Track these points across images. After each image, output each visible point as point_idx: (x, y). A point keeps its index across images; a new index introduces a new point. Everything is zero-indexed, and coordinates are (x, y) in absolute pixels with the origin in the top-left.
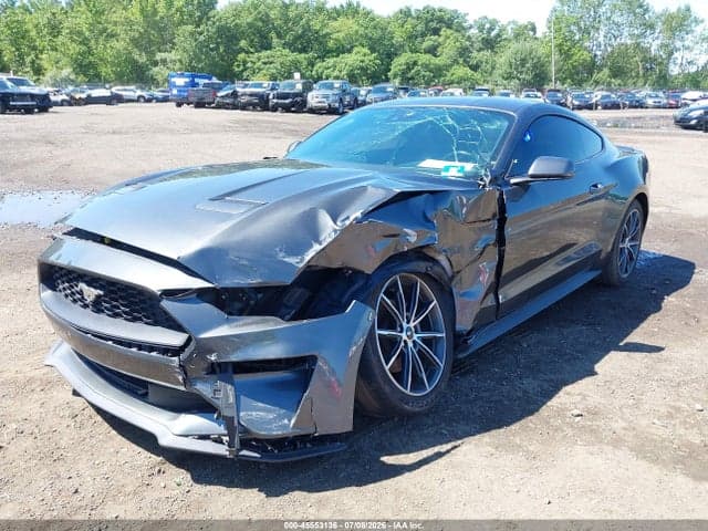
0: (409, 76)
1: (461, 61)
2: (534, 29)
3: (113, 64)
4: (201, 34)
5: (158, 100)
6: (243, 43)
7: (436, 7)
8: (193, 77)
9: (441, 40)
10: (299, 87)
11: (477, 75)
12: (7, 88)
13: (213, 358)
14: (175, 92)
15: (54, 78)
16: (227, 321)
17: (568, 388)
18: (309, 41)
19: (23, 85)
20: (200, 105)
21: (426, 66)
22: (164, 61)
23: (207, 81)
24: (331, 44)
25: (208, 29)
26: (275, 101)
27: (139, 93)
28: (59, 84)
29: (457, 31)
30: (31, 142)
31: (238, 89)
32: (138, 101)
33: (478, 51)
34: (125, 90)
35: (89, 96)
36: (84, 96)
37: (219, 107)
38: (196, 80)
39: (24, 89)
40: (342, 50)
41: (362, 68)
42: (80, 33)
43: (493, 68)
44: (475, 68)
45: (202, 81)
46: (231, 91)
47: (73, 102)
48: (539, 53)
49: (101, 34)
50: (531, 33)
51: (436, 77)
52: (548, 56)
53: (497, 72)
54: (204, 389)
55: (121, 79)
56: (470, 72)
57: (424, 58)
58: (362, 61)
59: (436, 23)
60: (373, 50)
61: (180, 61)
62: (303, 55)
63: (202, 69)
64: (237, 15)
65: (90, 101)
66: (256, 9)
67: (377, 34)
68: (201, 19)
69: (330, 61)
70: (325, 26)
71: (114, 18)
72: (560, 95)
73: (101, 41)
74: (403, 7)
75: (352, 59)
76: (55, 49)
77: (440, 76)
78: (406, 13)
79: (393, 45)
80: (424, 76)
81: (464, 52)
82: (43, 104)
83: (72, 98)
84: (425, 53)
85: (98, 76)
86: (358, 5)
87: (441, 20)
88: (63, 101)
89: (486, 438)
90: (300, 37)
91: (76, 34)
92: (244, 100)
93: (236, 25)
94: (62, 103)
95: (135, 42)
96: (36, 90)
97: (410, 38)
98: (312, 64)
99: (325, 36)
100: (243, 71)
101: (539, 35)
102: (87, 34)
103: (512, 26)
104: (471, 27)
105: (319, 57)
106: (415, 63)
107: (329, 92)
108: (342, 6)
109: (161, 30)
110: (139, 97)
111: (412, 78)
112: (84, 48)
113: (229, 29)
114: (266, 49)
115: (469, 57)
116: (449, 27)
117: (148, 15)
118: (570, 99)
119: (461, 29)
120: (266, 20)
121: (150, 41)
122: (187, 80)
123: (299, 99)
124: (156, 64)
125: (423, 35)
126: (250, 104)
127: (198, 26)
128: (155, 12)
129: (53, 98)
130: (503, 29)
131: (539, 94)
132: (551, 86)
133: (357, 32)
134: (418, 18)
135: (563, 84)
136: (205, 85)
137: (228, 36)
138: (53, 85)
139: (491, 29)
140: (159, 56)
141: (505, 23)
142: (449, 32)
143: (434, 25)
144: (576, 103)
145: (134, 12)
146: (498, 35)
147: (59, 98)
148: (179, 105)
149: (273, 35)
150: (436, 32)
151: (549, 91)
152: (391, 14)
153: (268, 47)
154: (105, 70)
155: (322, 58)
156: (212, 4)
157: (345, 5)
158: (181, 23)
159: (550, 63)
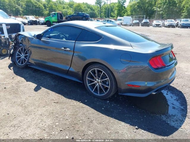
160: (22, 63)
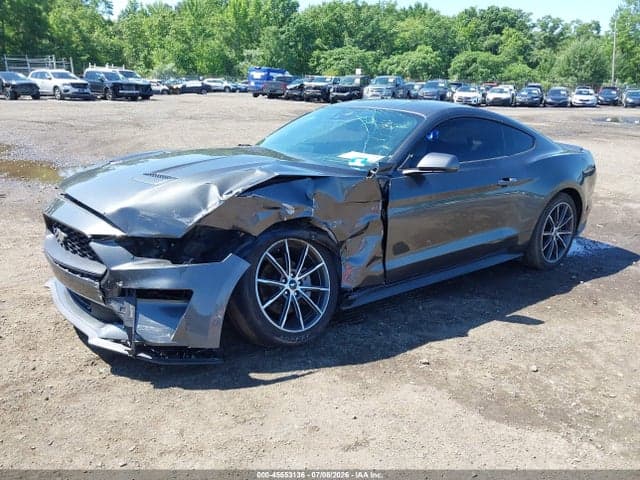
0: (468, 72)
1: (521, 58)
2: (598, 28)
3: (208, 59)
4: (283, 33)
5: (241, 91)
6: (318, 41)
7: (501, 7)
8: (269, 71)
9: (502, 38)
10: (358, 81)
11: (535, 72)
12: (119, 79)
13: (120, 285)
14: (253, 84)
15: (160, 71)
16: (133, 260)
17: (433, 344)
18: (377, 40)
19: (131, 77)
20: (272, 96)
21: (484, 64)
22: (250, 57)
23: (280, 75)
24: (397, 42)
25: (289, 29)
26: (335, 94)
27: (226, 84)
28: (163, 76)
29: (519, 30)
30: (124, 124)
31: (305, 83)
32: (224, 91)
33: (540, 49)
34: (215, 81)
35: (184, 87)
36: (180, 86)
37: (288, 98)
38: (271, 74)
39: (132, 80)
40: (407, 48)
41: (424, 65)
42: (183, 34)
43: (552, 65)
44: (533, 65)
45: (276, 75)
46: (298, 85)
47: (171, 91)
48: (600, 51)
49: (200, 34)
50: (595, 32)
51: (494, 74)
52: (609, 53)
53: (555, 70)
54: (115, 306)
55: (214, 72)
56: (527, 69)
57: (483, 56)
58: (424, 58)
59: (500, 22)
60: (435, 48)
61: (263, 57)
62: (370, 53)
63: (280, 65)
64: (315, 16)
65: (185, 90)
66: (332, 11)
67: (440, 33)
68: (284, 20)
69: (395, 58)
70: (393, 26)
71: (212, 20)
72: (614, 92)
73: (200, 40)
74: (468, 8)
75: (414, 57)
76: (162, 47)
77: (498, 73)
78: (471, 14)
79: (454, 44)
80: (482, 73)
81: (524, 51)
82: (145, 93)
83: (171, 88)
84: (487, 50)
85: (195, 69)
86: (426, 7)
87: (504, 19)
88: (164, 90)
89: (339, 370)
90: (370, 36)
91: (180, 33)
92: (309, 92)
93: (314, 25)
94: (162, 92)
95: (228, 41)
96: (141, 82)
97: (471, 37)
98: (378, 60)
99: (392, 35)
100: (315, 67)
101: (602, 33)
102: (189, 34)
103: (575, 24)
104: (534, 26)
105: (385, 54)
106: (474, 61)
107: (384, 87)
108: (411, 8)
109: (250, 30)
110: (226, 87)
111: (470, 74)
112: (186, 46)
113: (307, 29)
114: (338, 47)
115: (529, 55)
116: (512, 26)
117: (241, 18)
118: (624, 95)
119: (523, 28)
120: (340, 20)
121: (239, 40)
122: (263, 74)
123: (356, 93)
124: (242, 59)
125: (486, 34)
126: (315, 96)
127: (281, 26)
128: (246, 15)
129: (154, 88)
130: (566, 28)
131: (591, 91)
132: (610, 83)
133: (422, 31)
134: (482, 18)
135: (623, 81)
136: (278, 78)
137: (307, 35)
138: (159, 77)
139: (554, 28)
140: (246, 52)
141: (569, 22)
142: (511, 30)
143: (496, 24)
144: (630, 101)
145: (229, 16)
146: (561, 34)
147: (161, 88)
148: (256, 95)
149: (345, 33)
150: (499, 31)
151: (604, 88)
152: (457, 14)
153: (340, 44)
154: (200, 65)
155: (388, 55)
156: (295, 6)
157: (413, 7)
158: (268, 24)
159: (611, 61)
160: (292, 321)
